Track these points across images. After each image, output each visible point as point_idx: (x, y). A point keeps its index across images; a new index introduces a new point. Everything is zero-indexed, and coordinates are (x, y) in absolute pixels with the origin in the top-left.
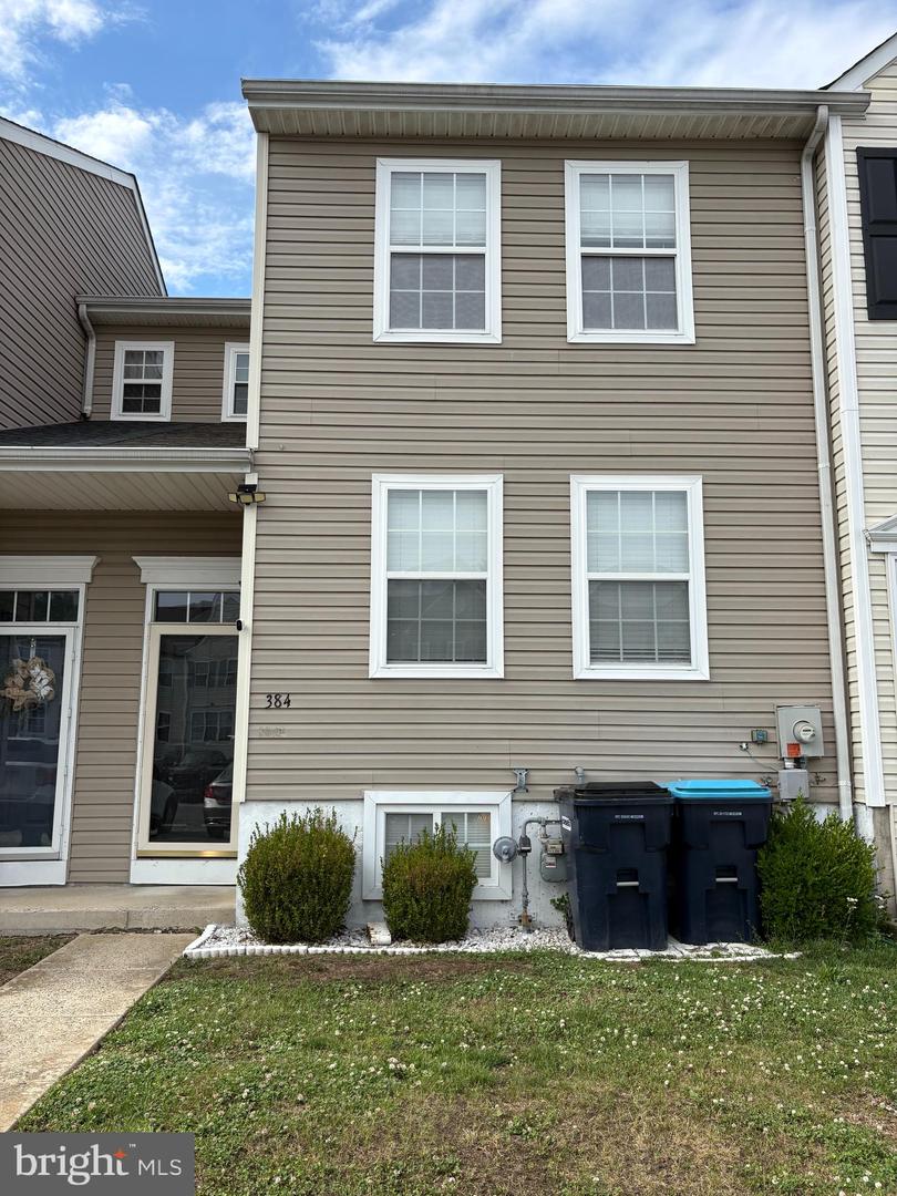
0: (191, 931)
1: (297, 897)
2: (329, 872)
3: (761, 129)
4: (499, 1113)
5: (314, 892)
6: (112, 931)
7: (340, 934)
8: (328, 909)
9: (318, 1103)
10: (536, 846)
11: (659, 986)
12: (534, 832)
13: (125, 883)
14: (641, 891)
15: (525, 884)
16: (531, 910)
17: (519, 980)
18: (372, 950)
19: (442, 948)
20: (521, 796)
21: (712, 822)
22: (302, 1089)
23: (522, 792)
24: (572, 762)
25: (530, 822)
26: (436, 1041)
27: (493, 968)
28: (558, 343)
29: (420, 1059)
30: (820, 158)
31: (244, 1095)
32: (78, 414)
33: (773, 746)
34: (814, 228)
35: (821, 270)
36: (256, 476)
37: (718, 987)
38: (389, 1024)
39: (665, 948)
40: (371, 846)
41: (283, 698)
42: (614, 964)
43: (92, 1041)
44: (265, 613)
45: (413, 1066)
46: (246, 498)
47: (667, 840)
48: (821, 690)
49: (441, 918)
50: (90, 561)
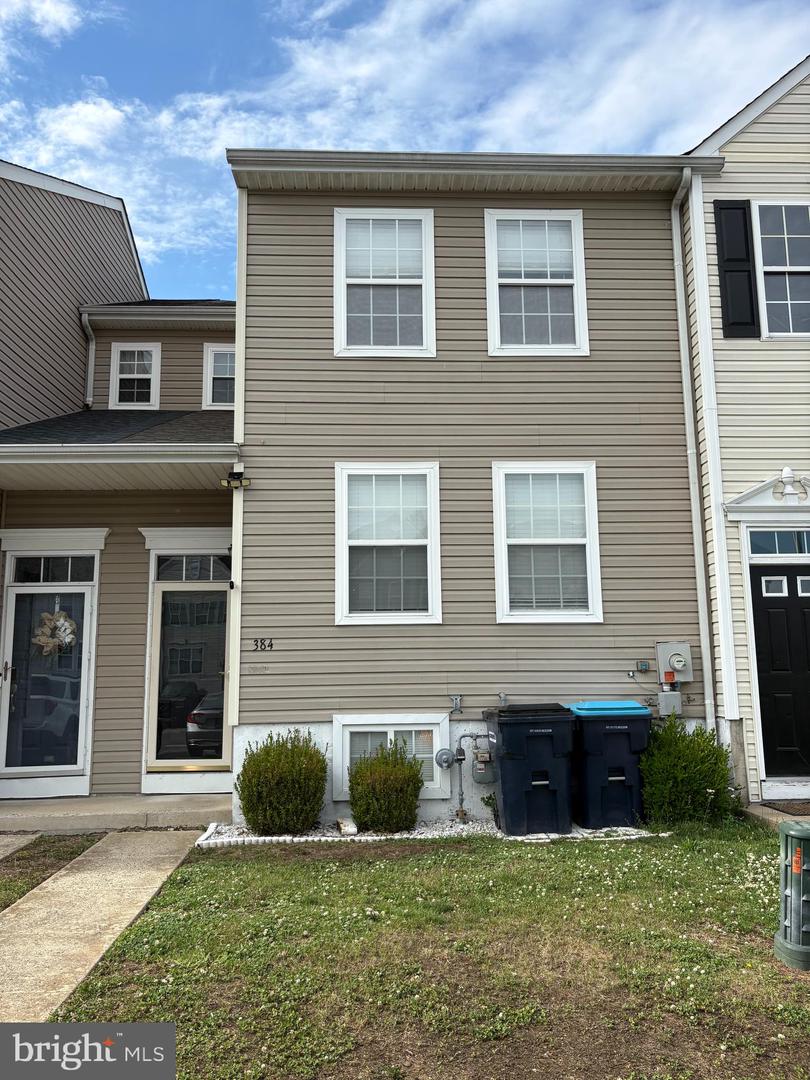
0: (197, 829)
1: (283, 799)
2: (307, 778)
3: (639, 184)
4: (447, 938)
5: (296, 795)
6: (133, 829)
7: (316, 828)
8: (308, 808)
9: (319, 937)
10: (469, 755)
11: (564, 858)
12: (467, 744)
13: (137, 793)
14: (551, 788)
15: (461, 786)
16: (466, 806)
17: (458, 856)
18: (343, 839)
19: (397, 836)
20: (456, 716)
21: (605, 734)
22: (305, 927)
23: (457, 714)
24: (496, 688)
25: (464, 736)
26: (399, 897)
27: (437, 850)
28: (480, 356)
29: (388, 909)
30: (685, 209)
31: (265, 933)
32: (81, 404)
33: (653, 674)
34: (681, 263)
35: (687, 296)
36: (242, 465)
37: (607, 857)
38: (362, 887)
39: (570, 832)
40: (339, 758)
41: (267, 642)
42: (530, 844)
43: (142, 904)
44: (252, 574)
45: (383, 912)
46: (235, 483)
47: (569, 747)
48: (690, 629)
49: (396, 813)
50: (103, 532)
